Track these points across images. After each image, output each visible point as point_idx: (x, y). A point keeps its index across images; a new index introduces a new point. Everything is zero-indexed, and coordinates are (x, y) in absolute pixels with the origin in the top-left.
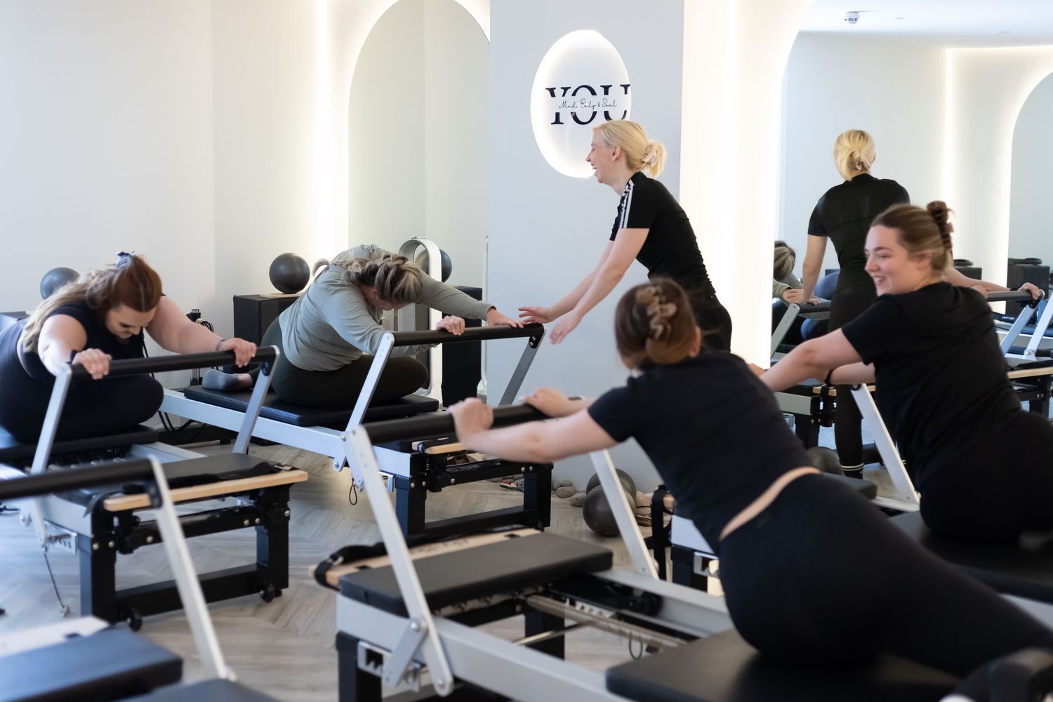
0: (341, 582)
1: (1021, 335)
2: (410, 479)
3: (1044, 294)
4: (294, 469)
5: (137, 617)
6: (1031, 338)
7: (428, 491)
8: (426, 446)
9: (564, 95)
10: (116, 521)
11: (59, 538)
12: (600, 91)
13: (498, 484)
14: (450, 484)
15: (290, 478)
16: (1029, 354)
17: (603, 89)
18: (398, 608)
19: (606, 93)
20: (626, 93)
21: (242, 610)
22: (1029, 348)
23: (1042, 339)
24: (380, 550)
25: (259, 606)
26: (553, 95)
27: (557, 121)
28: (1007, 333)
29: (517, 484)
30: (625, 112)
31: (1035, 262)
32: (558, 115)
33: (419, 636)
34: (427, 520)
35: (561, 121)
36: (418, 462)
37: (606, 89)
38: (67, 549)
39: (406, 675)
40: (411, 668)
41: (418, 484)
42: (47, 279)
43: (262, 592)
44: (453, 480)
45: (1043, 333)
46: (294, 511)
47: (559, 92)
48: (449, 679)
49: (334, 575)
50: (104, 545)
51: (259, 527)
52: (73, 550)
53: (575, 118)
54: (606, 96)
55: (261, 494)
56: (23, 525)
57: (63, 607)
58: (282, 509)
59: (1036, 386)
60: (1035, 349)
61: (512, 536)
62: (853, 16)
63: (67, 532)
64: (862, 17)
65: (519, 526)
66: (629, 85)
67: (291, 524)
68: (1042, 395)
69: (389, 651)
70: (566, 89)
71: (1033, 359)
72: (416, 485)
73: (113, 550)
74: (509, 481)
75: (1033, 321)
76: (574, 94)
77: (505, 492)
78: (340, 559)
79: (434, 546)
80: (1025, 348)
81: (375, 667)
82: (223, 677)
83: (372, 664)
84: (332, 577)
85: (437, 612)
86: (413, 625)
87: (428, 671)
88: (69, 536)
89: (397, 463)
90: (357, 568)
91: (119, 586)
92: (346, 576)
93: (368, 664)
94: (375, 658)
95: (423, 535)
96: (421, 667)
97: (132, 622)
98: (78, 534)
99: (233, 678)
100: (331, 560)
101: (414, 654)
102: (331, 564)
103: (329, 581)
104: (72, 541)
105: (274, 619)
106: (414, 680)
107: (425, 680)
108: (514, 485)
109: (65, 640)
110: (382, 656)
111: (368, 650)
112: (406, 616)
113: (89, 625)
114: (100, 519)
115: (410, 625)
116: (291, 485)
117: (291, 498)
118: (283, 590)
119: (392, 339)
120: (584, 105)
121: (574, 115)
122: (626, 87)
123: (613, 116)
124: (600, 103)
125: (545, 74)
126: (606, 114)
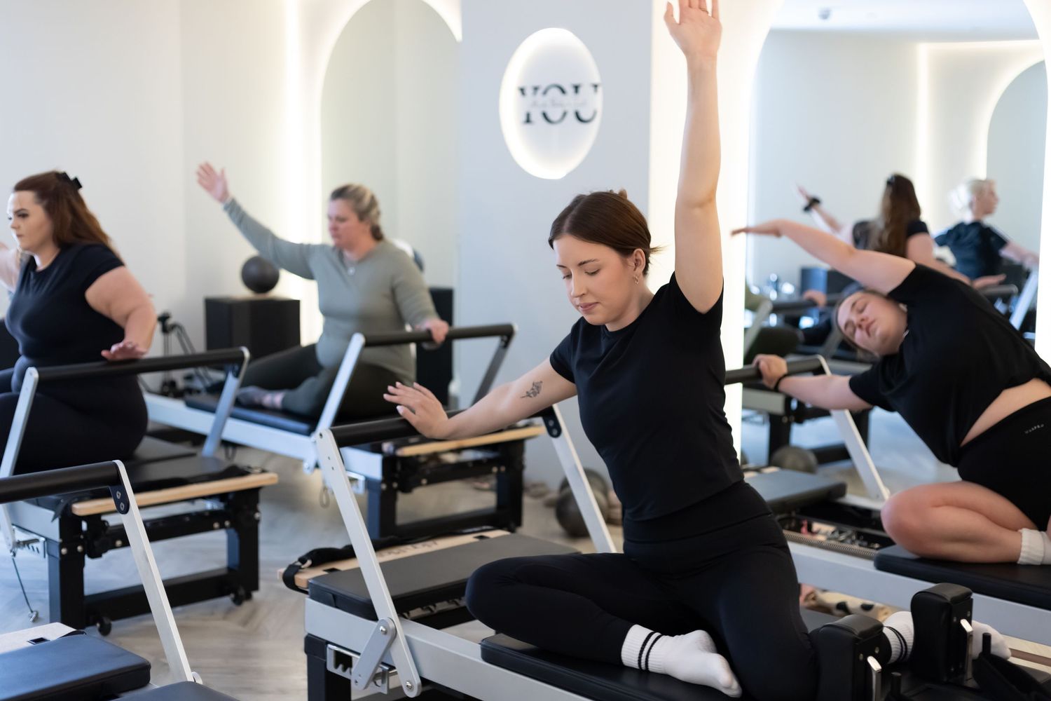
0: (310, 585)
2: (381, 481)
4: (263, 471)
5: (106, 621)
7: (399, 493)
8: (397, 447)
9: (534, 95)
10: (84, 526)
13: (471, 485)
14: (422, 485)
15: (259, 481)
17: (573, 88)
18: (367, 611)
19: (577, 92)
20: (596, 92)
21: (212, 614)
24: (348, 553)
25: (230, 609)
26: (523, 94)
27: (528, 121)
29: (489, 485)
30: (595, 111)
32: (528, 116)
33: (387, 638)
34: (399, 521)
35: (532, 121)
36: (390, 464)
37: (576, 88)
38: (35, 554)
39: (375, 677)
40: (380, 670)
41: (390, 486)
44: (424, 481)
46: (264, 513)
47: (529, 91)
48: (417, 681)
49: (303, 578)
50: (72, 550)
51: (229, 530)
52: (40, 555)
53: (546, 118)
54: (577, 96)
55: (230, 497)
57: (32, 612)
58: (251, 514)
61: (481, 537)
62: (825, 12)
63: (35, 536)
64: (834, 14)
65: (488, 527)
66: (598, 85)
67: (262, 526)
69: (359, 654)
70: (536, 89)
72: (387, 486)
73: (82, 555)
74: (481, 481)
76: (544, 94)
77: (478, 493)
78: (309, 562)
79: (403, 548)
81: (344, 670)
82: (190, 679)
83: (341, 666)
84: (300, 579)
85: (406, 614)
86: (382, 628)
87: (396, 673)
88: (36, 541)
89: (368, 464)
90: (325, 571)
91: (88, 591)
92: (314, 579)
93: (336, 666)
94: (344, 661)
95: (392, 537)
96: (390, 670)
97: (101, 627)
98: (47, 539)
99: (200, 681)
100: (299, 564)
101: (383, 656)
102: (300, 567)
103: (298, 583)
104: (39, 546)
105: (245, 623)
106: (383, 682)
107: (393, 682)
108: (486, 486)
109: (31, 645)
110: (350, 658)
111: (337, 653)
112: (375, 619)
113: (57, 630)
114: (69, 523)
115: (379, 626)
116: (260, 488)
117: (261, 500)
118: (254, 593)
119: (362, 340)
120: (556, 104)
121: (545, 115)
122: (596, 86)
123: (584, 116)
124: (570, 102)
125: (515, 73)
126: (577, 114)
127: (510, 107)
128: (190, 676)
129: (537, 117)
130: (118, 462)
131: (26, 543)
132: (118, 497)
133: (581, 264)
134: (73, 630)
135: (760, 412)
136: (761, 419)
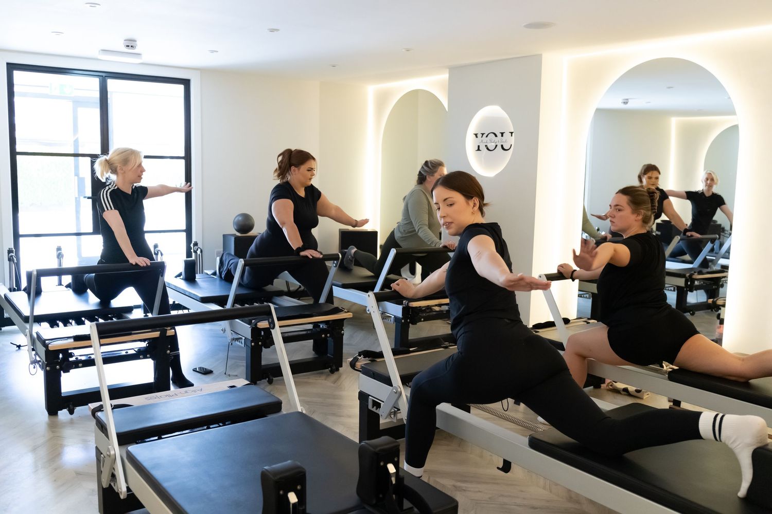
0: (362, 367)
2: (402, 318)
3: (718, 237)
4: (347, 312)
5: (271, 378)
7: (410, 324)
8: (410, 303)
9: (482, 137)
10: (263, 333)
11: (237, 339)
12: (499, 135)
14: (421, 321)
15: (345, 316)
18: (387, 381)
19: (502, 136)
20: (512, 136)
21: (320, 377)
24: (381, 355)
25: (329, 375)
26: (477, 137)
27: (479, 149)
30: (511, 145)
32: (479, 146)
33: (397, 395)
34: (410, 338)
36: (406, 310)
37: (502, 134)
38: (241, 344)
39: (390, 414)
40: (393, 410)
41: (406, 321)
42: (236, 219)
43: (330, 369)
44: (422, 319)
47: (479, 136)
50: (256, 344)
51: (329, 338)
52: (243, 345)
53: (488, 149)
54: (502, 138)
55: (330, 323)
56: (222, 332)
58: (340, 331)
59: (713, 282)
62: (626, 101)
63: (241, 336)
64: (630, 102)
67: (345, 337)
68: (716, 287)
69: (383, 402)
70: (483, 134)
72: (404, 321)
73: (261, 346)
76: (487, 136)
78: (362, 356)
81: (377, 409)
82: (300, 411)
83: (375, 407)
84: (358, 365)
85: (407, 384)
86: (394, 390)
87: (400, 412)
88: (242, 339)
89: (395, 310)
90: (370, 361)
91: (263, 363)
92: (364, 364)
93: (373, 407)
94: (377, 405)
96: (398, 411)
97: (268, 380)
98: (245, 338)
99: (304, 412)
100: (358, 357)
101: (394, 404)
102: (358, 359)
103: (357, 367)
104: (243, 341)
105: (335, 382)
106: (394, 416)
107: (399, 416)
109: (228, 389)
110: (380, 404)
111: (373, 401)
112: (391, 385)
113: (241, 382)
114: (255, 331)
115: (393, 389)
116: (345, 319)
117: (345, 325)
118: (340, 368)
119: (395, 251)
120: (491, 142)
121: (486, 146)
122: (512, 133)
123: (505, 147)
124: (499, 141)
125: (473, 127)
126: (502, 146)
127: (470, 143)
128: (300, 409)
129: (483, 148)
130: (271, 304)
132: (270, 321)
133: (445, 200)
134: (249, 383)
135: (587, 292)
136: (588, 296)
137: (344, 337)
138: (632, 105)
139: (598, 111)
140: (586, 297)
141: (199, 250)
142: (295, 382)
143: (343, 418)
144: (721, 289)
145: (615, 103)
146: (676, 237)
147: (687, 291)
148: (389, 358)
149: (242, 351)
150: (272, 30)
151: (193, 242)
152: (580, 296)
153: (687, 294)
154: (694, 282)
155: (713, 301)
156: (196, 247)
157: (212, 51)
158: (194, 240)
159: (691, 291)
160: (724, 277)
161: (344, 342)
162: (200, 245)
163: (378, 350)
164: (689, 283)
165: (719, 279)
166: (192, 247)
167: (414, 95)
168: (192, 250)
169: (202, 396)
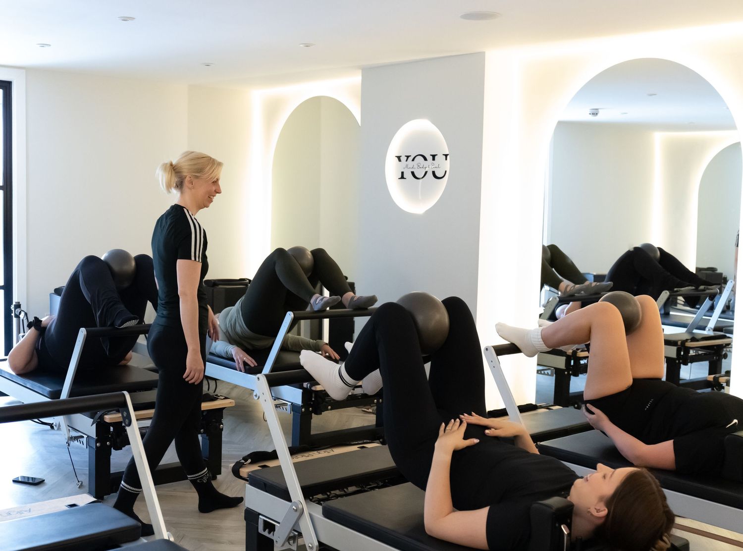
0: (249, 476)
1: (704, 317)
2: (302, 406)
3: (718, 291)
4: (226, 398)
6: (710, 319)
7: (313, 414)
8: (313, 385)
9: (407, 161)
10: (112, 429)
12: (430, 158)
13: (360, 409)
14: (328, 410)
15: (223, 404)
16: (709, 330)
17: (431, 157)
18: (285, 495)
19: (434, 159)
20: (446, 159)
22: (708, 326)
23: (718, 320)
24: (273, 456)
26: (400, 160)
27: (402, 177)
28: (694, 316)
29: (373, 410)
30: (446, 171)
31: (713, 269)
32: (403, 173)
33: (297, 514)
34: (312, 432)
35: (405, 177)
36: (307, 394)
37: (434, 157)
38: (81, 445)
39: (289, 538)
40: (292, 535)
41: (307, 409)
44: (330, 407)
45: (718, 316)
46: (227, 425)
47: (403, 159)
48: (316, 543)
49: (244, 471)
50: (103, 444)
51: (203, 435)
52: (84, 446)
53: (415, 176)
54: (434, 162)
57: (79, 482)
58: (218, 424)
59: (713, 352)
60: (713, 327)
61: (363, 447)
62: (595, 112)
63: (81, 434)
64: (601, 112)
65: (368, 440)
66: (448, 155)
68: (717, 358)
69: (279, 523)
70: (408, 157)
71: (712, 333)
72: (305, 409)
73: (110, 447)
74: (367, 407)
75: (712, 309)
76: (413, 160)
77: (365, 415)
78: (249, 461)
79: (311, 453)
80: (706, 327)
81: (269, 533)
82: (166, 537)
83: (267, 530)
84: (243, 472)
85: (310, 498)
86: (294, 507)
87: (302, 537)
88: (83, 437)
89: (292, 395)
90: (259, 466)
91: (113, 470)
92: (252, 471)
93: (264, 530)
94: (270, 527)
95: (305, 445)
96: (298, 534)
98: (88, 436)
99: (172, 539)
100: (243, 461)
101: (294, 526)
102: (243, 464)
103: (241, 474)
104: (84, 440)
106: (294, 543)
107: (301, 542)
108: (370, 410)
109: (67, 508)
110: (274, 526)
111: (265, 521)
112: (289, 500)
113: (85, 499)
114: (102, 427)
115: (291, 506)
116: (224, 408)
117: (224, 416)
118: (218, 476)
119: (292, 316)
120: (419, 167)
121: (413, 173)
122: (446, 156)
123: (438, 175)
124: (430, 166)
125: (395, 148)
126: (434, 173)
127: (392, 169)
128: (165, 535)
129: (408, 175)
130: (125, 393)
131: (76, 438)
132: (125, 415)
134: (95, 499)
135: (549, 367)
136: (549, 372)
137: (223, 432)
138: (602, 117)
139: (561, 124)
140: (548, 374)
141: (23, 314)
142: (158, 496)
143: (222, 544)
144: (723, 360)
145: (582, 114)
146: (664, 292)
147: (680, 364)
148: (286, 462)
149: (83, 454)
150: (125, 19)
151: (14, 303)
152: (538, 372)
153: (680, 368)
154: (689, 353)
155: (714, 378)
156: (18, 310)
157: (43, 45)
158: (15, 300)
159: (686, 364)
160: (729, 344)
161: (223, 439)
162: (23, 307)
163: (270, 450)
164: (682, 353)
165: (720, 347)
166: (13, 309)
167: (315, 104)
168: (13, 314)
169: (32, 518)
